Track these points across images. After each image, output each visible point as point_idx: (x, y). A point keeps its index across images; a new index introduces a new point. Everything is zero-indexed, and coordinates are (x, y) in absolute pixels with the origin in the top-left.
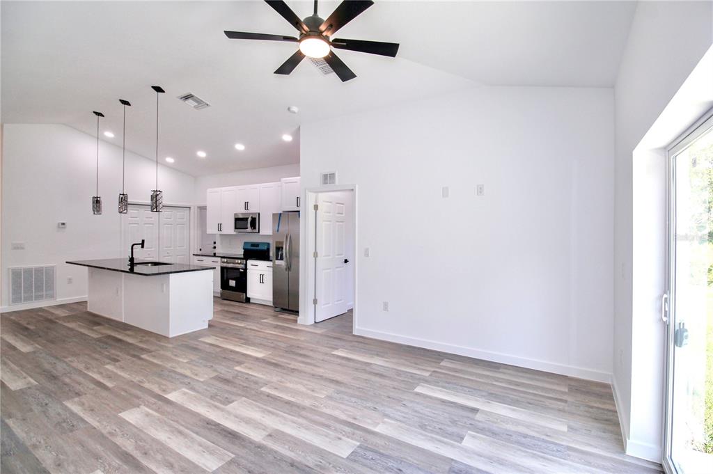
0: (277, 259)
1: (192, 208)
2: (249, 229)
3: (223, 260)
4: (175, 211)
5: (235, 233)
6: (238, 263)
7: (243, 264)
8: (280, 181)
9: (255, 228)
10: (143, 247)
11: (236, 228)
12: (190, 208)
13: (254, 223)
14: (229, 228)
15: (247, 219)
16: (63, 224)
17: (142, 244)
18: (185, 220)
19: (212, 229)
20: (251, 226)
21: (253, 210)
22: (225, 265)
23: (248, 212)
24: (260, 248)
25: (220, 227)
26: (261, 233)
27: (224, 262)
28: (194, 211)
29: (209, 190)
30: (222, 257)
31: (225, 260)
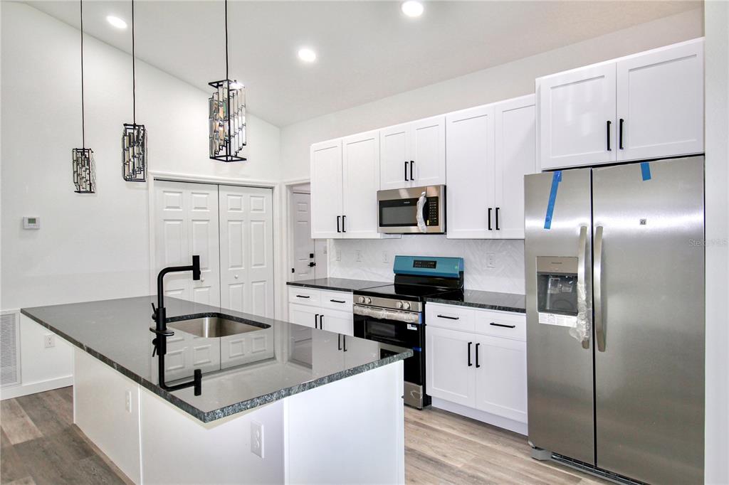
0: (542, 309)
1: (276, 190)
2: (422, 226)
3: (361, 298)
4: (246, 195)
5: (378, 236)
6: (402, 309)
7: (416, 312)
8: (531, 89)
9: (435, 223)
10: (197, 276)
11: (381, 225)
12: (272, 188)
13: (433, 210)
14: (365, 224)
15: (413, 202)
16: (32, 221)
17: (195, 268)
18: (264, 212)
19: (322, 228)
20: (426, 217)
21: (427, 179)
22: (366, 311)
23: (414, 185)
24: (440, 270)
25: (341, 223)
26: (449, 235)
27: (363, 305)
28: (281, 194)
29: (314, 146)
30: (356, 293)
31: (367, 300)
